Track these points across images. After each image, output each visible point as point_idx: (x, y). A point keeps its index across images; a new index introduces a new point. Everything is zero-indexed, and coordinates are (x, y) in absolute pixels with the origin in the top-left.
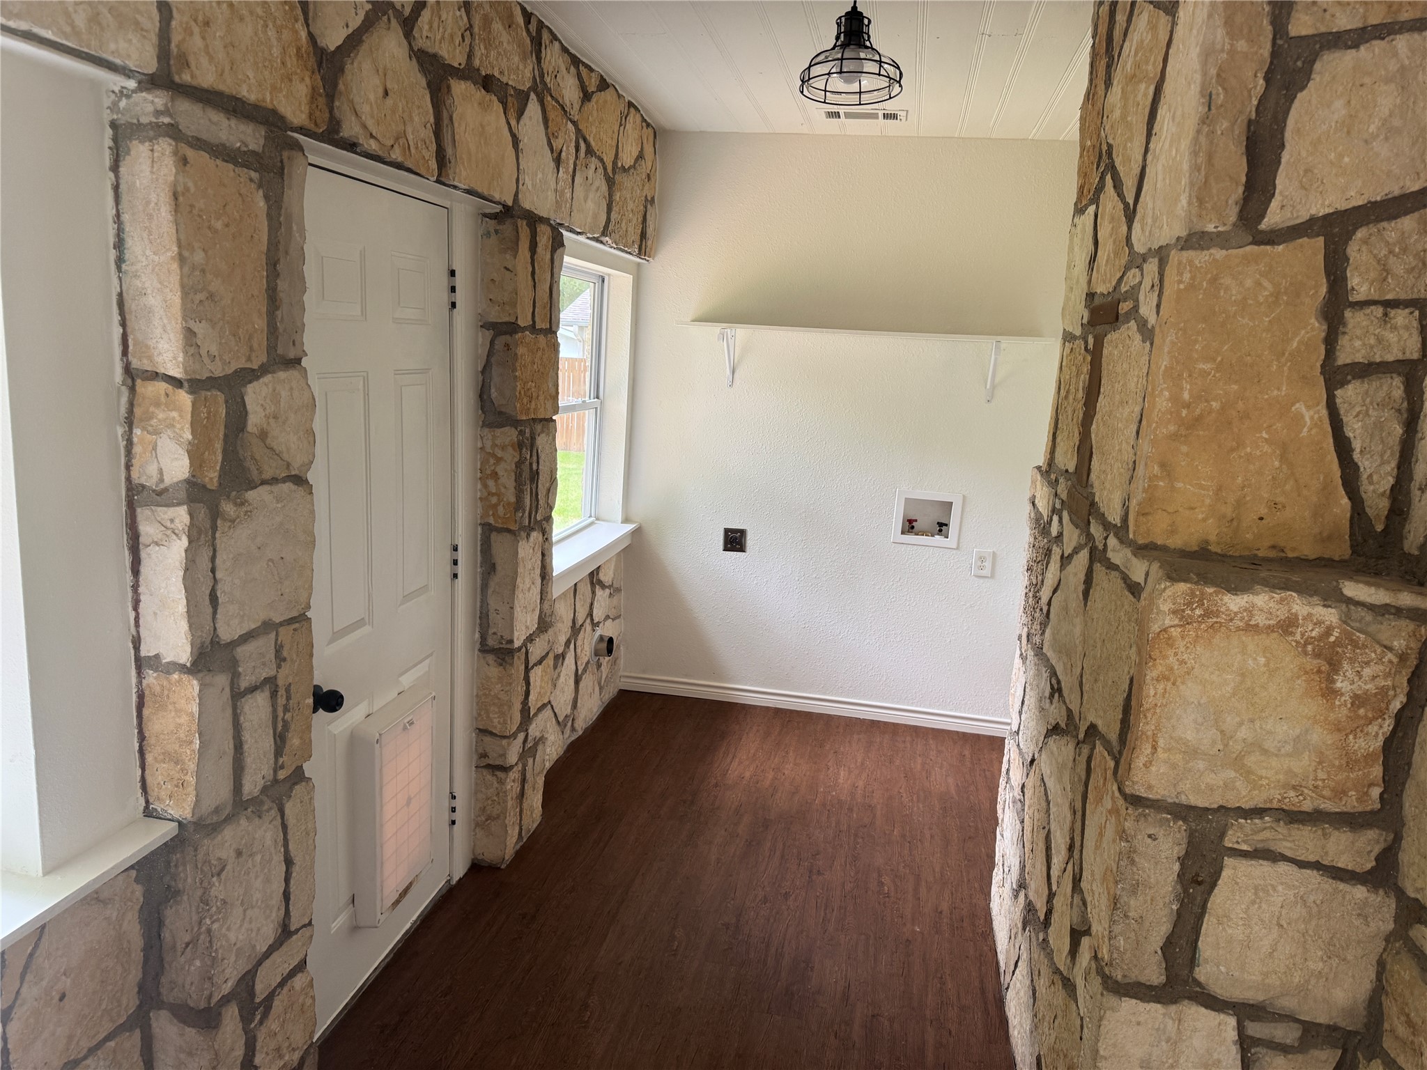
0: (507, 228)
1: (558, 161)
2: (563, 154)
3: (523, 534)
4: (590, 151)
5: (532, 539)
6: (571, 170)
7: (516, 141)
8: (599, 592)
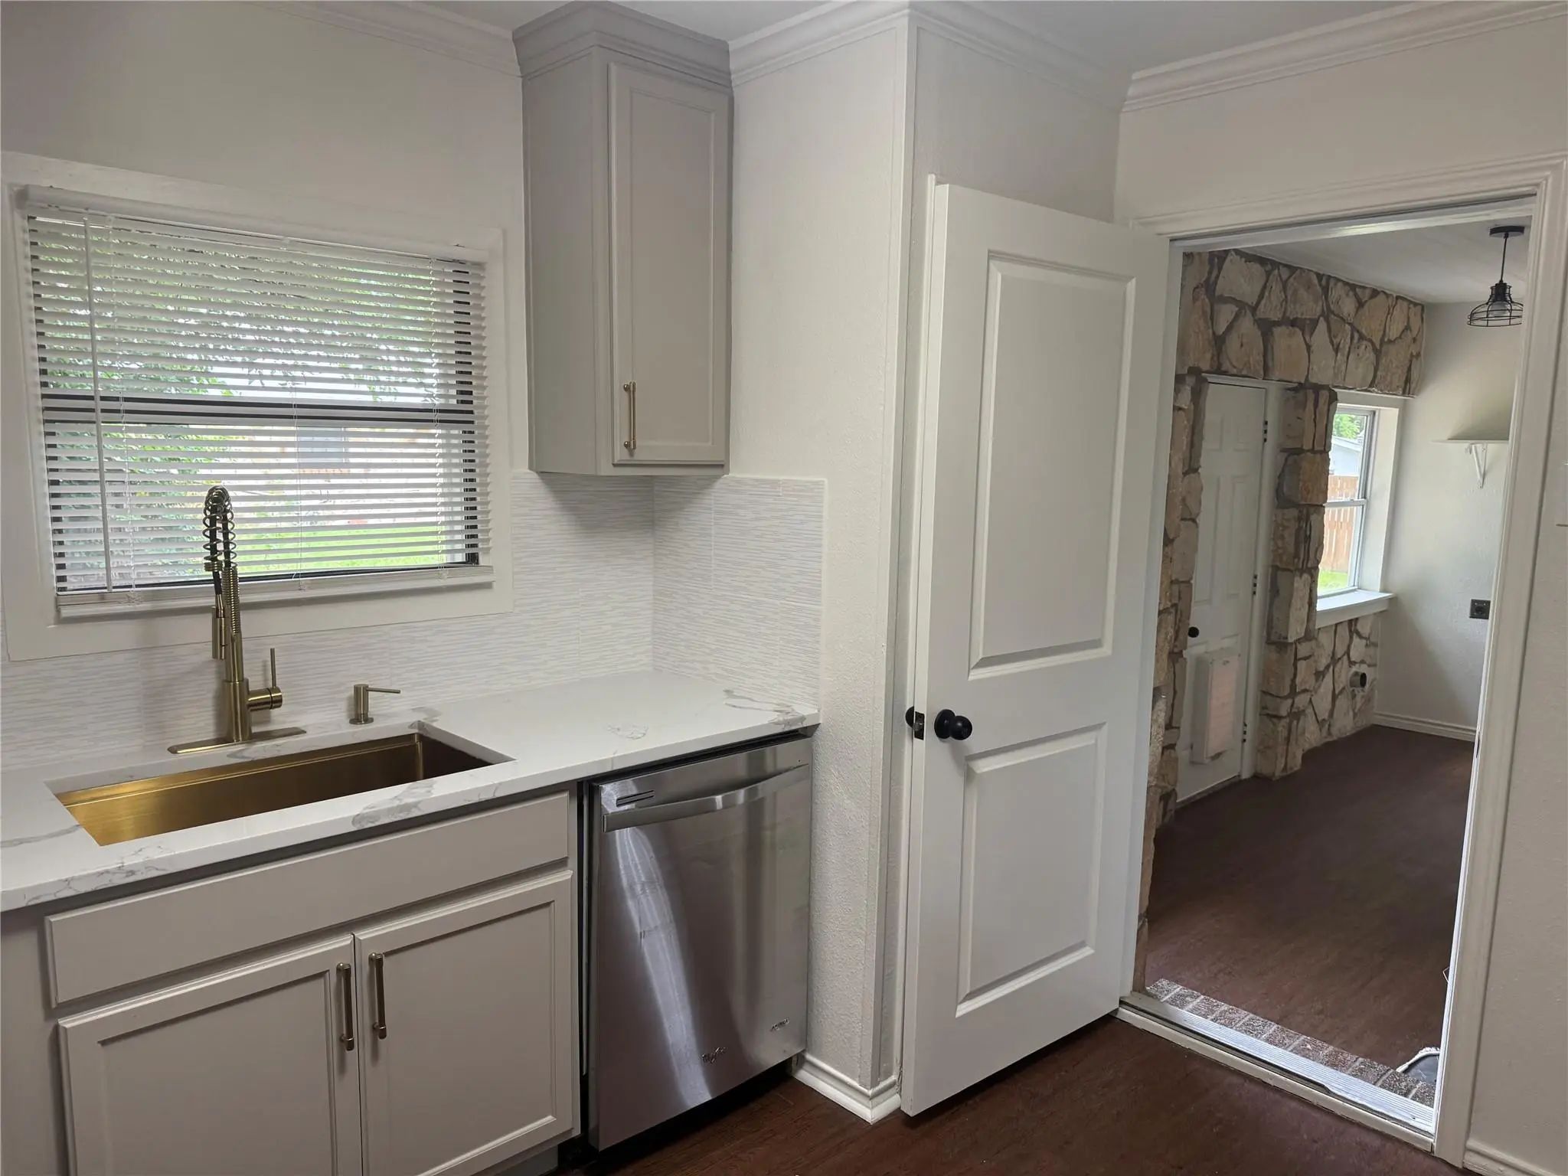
0: (1300, 396)
1: (1337, 350)
2: (1341, 346)
3: (1297, 573)
4: (1362, 337)
5: (1303, 578)
6: (1346, 353)
7: (1308, 347)
8: (1356, 639)
